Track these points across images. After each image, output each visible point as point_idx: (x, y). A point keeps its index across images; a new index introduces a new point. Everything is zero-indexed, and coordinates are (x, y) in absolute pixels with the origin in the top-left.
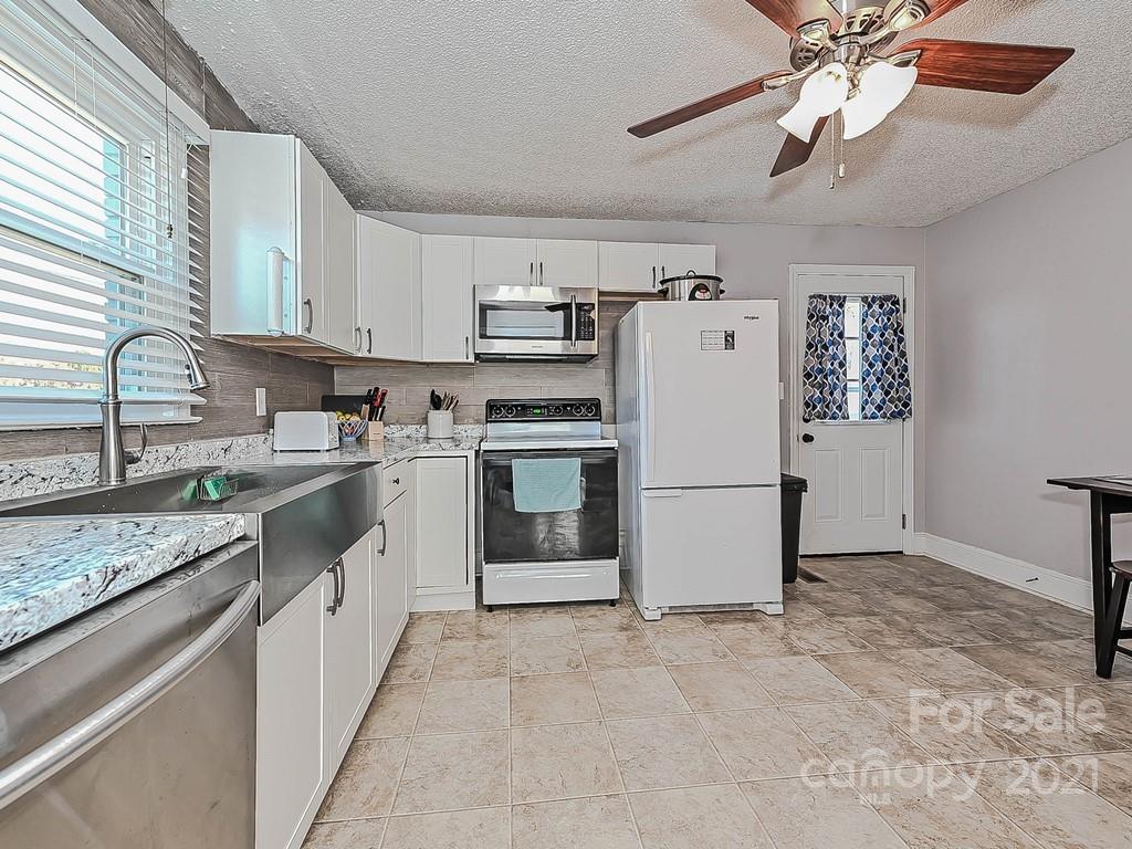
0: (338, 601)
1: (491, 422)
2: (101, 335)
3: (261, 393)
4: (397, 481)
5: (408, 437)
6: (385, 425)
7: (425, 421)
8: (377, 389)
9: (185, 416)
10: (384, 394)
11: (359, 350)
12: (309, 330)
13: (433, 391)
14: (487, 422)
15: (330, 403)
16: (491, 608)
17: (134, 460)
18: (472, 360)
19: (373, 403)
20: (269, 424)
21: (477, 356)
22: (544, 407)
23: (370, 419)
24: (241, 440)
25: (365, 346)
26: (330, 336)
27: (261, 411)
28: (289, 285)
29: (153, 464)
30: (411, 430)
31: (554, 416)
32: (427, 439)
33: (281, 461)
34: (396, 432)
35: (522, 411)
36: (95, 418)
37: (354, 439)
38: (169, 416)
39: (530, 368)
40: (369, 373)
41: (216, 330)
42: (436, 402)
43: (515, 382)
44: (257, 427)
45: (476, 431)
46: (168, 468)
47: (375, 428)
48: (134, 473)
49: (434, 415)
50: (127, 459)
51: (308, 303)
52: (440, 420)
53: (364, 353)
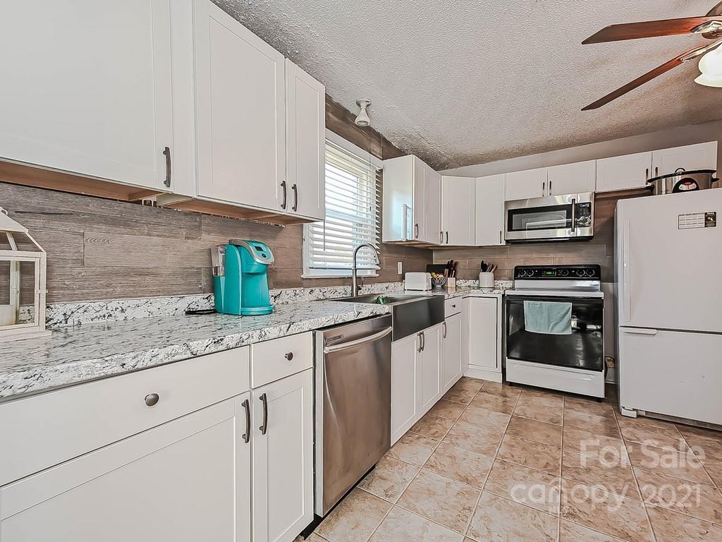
0: (422, 348)
1: (517, 279)
2: (351, 247)
3: (400, 264)
4: (454, 306)
5: (469, 286)
6: (456, 280)
7: (477, 278)
8: (452, 261)
9: (374, 274)
10: (456, 264)
11: (442, 242)
12: (417, 237)
13: (483, 262)
14: (515, 279)
15: (431, 268)
16: (511, 384)
17: (360, 289)
18: (504, 243)
19: (451, 268)
20: (403, 278)
21: (507, 241)
22: (554, 271)
23: (449, 277)
24: (392, 284)
25: (445, 241)
26: (427, 238)
27: (400, 272)
28: (409, 219)
29: (365, 291)
30: (470, 282)
31: (561, 276)
32: (479, 288)
33: (407, 293)
34: (461, 283)
35: (539, 273)
36: (350, 274)
37: (440, 286)
38: (369, 273)
39: (545, 246)
40: (450, 253)
41: (384, 240)
42: (484, 268)
43: (535, 256)
44: (398, 278)
45: (509, 284)
46: (369, 293)
47: (451, 281)
48: (361, 293)
49: (483, 275)
50: (359, 289)
51: (417, 225)
52: (486, 277)
53: (444, 244)
